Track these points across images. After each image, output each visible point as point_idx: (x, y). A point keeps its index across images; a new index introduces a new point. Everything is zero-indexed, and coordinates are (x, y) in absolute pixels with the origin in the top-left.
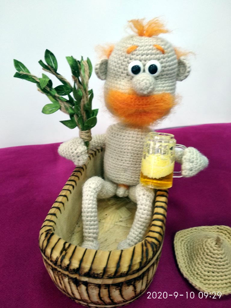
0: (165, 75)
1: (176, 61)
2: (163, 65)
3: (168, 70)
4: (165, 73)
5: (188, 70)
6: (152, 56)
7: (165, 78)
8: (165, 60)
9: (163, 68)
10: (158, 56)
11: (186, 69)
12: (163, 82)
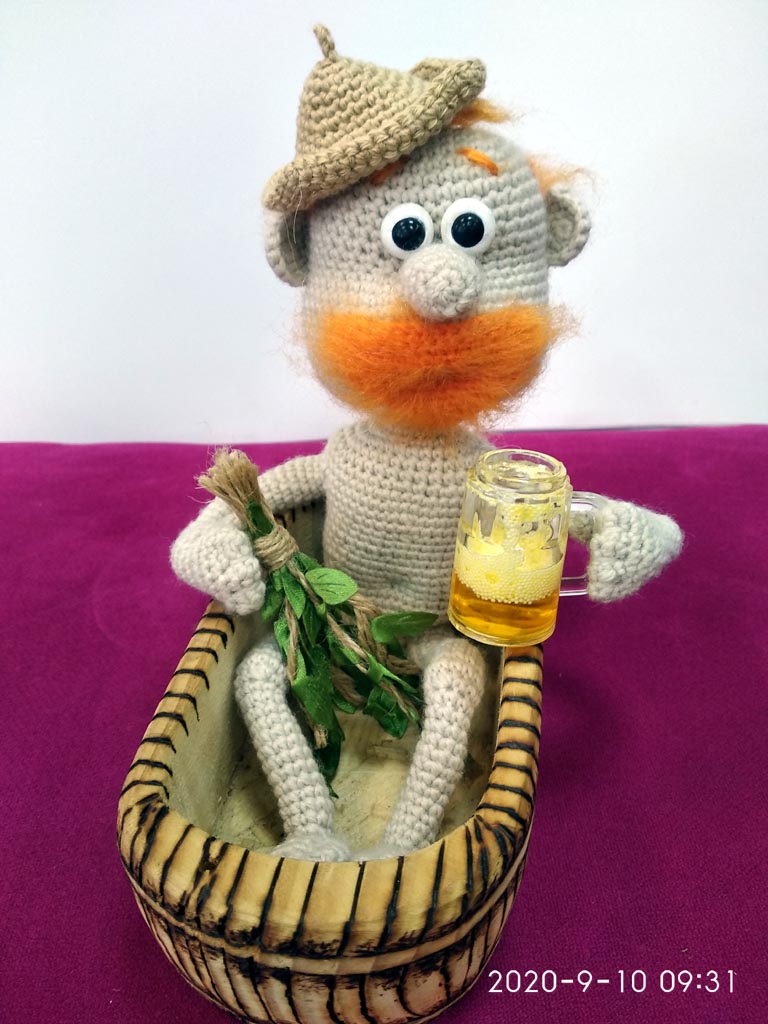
1: (539, 197)
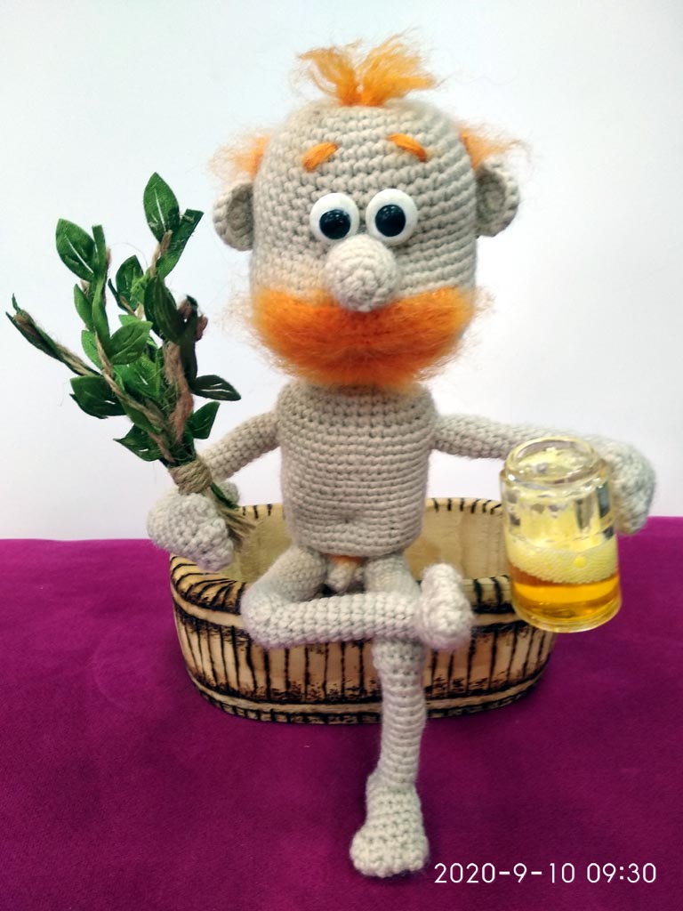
0: (432, 228)
2: (425, 197)
3: (444, 212)
4: (434, 222)
5: (511, 199)
6: (387, 174)
7: (436, 237)
8: (428, 181)
9: (426, 209)
10: (403, 172)
11: (505, 199)
12: (430, 252)
